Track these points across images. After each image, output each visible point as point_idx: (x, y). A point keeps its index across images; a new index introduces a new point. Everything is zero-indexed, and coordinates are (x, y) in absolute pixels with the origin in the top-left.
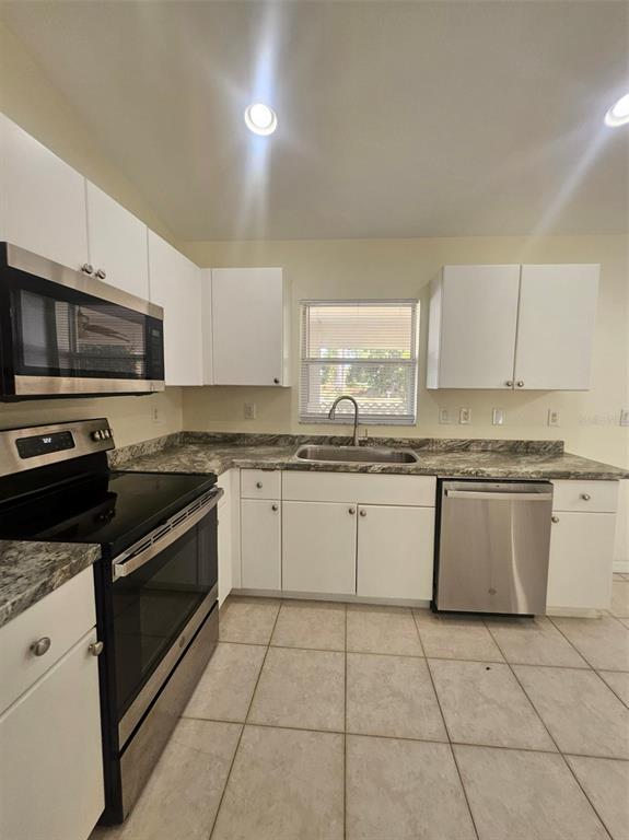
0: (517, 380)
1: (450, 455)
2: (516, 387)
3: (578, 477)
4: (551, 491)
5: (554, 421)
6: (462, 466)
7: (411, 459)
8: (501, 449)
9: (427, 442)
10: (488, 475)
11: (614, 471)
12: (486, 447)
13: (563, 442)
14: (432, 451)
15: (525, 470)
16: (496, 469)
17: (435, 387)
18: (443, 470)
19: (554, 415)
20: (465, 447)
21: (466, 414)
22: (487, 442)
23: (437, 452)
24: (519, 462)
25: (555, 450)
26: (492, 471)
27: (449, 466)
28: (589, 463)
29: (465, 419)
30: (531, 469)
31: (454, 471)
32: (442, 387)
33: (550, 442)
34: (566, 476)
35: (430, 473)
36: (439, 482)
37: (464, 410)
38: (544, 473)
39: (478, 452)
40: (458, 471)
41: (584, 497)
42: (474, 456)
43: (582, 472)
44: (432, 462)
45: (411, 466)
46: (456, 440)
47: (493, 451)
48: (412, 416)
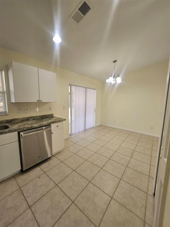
0: (40, 100)
1: (23, 123)
2: (40, 102)
3: (56, 122)
4: (51, 127)
5: (51, 109)
6: (26, 126)
7: (7, 127)
8: (39, 118)
9: (14, 120)
10: (35, 127)
11: (62, 119)
12: (34, 118)
13: (53, 114)
14: (16, 123)
15: (44, 123)
16: (36, 125)
17: (14, 102)
18: (20, 129)
19: (51, 108)
20: (28, 119)
21: (27, 109)
22: (34, 117)
23: (17, 123)
24: (43, 121)
25: (51, 116)
26: (35, 125)
27: (22, 127)
28: (58, 118)
29: (27, 111)
30: (46, 123)
31: (24, 128)
32: (16, 102)
33: (50, 114)
34: (53, 122)
35: (15, 131)
36: (19, 133)
37: (26, 108)
38: (49, 123)
39: (32, 120)
40: (25, 128)
41: (57, 126)
42: (31, 122)
43: (56, 121)
44: (15, 127)
45: (7, 130)
46: (24, 118)
47: (36, 119)
48: (7, 112)
